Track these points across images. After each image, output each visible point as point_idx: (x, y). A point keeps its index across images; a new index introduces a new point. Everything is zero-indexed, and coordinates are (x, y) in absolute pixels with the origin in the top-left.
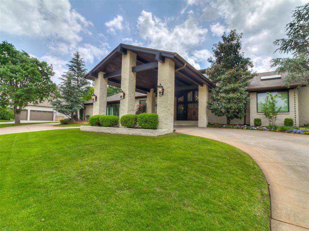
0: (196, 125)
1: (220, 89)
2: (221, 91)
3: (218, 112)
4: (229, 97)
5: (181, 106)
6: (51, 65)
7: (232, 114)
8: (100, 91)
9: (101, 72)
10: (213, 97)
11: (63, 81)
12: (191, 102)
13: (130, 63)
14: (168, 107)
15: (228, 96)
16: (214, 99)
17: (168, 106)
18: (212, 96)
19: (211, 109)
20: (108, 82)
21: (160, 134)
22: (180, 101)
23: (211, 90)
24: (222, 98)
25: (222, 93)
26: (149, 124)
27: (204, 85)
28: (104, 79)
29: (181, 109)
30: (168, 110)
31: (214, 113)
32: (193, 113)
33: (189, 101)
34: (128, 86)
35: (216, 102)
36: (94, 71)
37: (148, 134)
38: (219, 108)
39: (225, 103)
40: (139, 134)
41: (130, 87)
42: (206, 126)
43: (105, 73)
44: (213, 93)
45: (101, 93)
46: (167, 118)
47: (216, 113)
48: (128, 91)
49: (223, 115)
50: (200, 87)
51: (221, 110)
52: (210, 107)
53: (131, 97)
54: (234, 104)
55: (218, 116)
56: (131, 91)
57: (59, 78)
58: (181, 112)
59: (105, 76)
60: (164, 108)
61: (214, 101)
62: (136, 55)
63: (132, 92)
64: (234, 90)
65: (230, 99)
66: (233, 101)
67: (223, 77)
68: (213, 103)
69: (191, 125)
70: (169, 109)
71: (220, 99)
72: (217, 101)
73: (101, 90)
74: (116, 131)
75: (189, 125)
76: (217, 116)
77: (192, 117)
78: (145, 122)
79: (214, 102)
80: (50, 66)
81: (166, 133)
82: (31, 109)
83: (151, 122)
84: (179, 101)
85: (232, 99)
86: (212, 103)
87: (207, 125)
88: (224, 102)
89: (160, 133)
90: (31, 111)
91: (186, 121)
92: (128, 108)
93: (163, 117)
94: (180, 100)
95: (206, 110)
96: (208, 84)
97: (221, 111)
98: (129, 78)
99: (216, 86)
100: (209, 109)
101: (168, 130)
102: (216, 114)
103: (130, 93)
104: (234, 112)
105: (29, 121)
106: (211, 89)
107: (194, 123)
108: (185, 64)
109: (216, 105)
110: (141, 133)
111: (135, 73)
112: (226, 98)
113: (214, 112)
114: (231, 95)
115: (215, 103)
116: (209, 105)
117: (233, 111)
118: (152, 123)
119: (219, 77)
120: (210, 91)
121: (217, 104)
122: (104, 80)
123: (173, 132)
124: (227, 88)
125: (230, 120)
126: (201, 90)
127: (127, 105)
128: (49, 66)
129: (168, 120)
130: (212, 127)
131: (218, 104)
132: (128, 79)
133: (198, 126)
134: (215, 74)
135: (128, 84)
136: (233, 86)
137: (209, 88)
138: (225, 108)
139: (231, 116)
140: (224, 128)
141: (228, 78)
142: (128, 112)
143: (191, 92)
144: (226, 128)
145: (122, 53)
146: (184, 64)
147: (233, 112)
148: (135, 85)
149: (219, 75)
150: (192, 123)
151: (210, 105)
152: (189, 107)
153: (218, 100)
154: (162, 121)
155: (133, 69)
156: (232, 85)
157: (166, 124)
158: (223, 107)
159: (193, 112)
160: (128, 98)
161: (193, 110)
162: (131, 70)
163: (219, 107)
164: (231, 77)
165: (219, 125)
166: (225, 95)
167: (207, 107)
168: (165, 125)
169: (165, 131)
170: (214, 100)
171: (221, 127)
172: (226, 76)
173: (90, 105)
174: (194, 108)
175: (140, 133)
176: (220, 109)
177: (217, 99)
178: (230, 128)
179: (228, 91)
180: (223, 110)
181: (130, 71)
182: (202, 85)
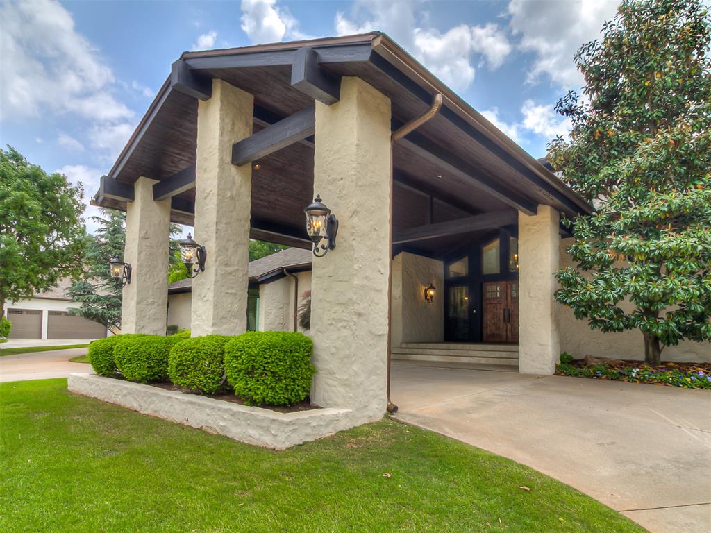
0: (513, 362)
1: (615, 217)
2: (616, 225)
3: (603, 315)
4: (660, 248)
5: (461, 292)
6: (81, 183)
7: (673, 325)
8: (140, 244)
9: (141, 178)
10: (582, 252)
11: (104, 226)
12: (494, 278)
13: (222, 129)
14: (353, 304)
15: (653, 244)
16: (584, 262)
17: (355, 297)
18: (577, 248)
19: (572, 303)
20: (172, 214)
21: (307, 435)
22: (455, 273)
23: (572, 226)
24: (622, 256)
25: (620, 233)
26: (265, 383)
27: (540, 207)
28: (153, 202)
29: (462, 300)
30: (355, 318)
31: (586, 321)
32: (502, 318)
33: (490, 272)
34: (215, 220)
35: (596, 275)
36: (115, 176)
37: (251, 432)
38: (609, 299)
39: (637, 275)
40: (223, 428)
41: (222, 226)
42: (549, 369)
43: (158, 181)
44: (581, 237)
45: (143, 254)
46: (347, 357)
47: (594, 319)
48: (214, 240)
49: (626, 327)
50: (523, 218)
51: (620, 305)
52: (568, 294)
53: (226, 265)
54: (686, 281)
55: (606, 329)
56: (228, 240)
57: (93, 218)
58: (462, 311)
59: (157, 194)
60: (337, 308)
61: (585, 269)
62: (251, 97)
63: (231, 244)
64: (680, 220)
65: (661, 259)
66: (679, 264)
67: (625, 166)
68: (583, 280)
69: (491, 361)
70: (360, 315)
71: (612, 261)
72: (601, 271)
73: (145, 243)
74: (152, 406)
75: (483, 361)
76: (598, 331)
77: (498, 328)
78: (248, 373)
79: (583, 273)
80: (77, 185)
81: (345, 425)
82: (50, 309)
83: (274, 373)
84: (452, 275)
85: (674, 257)
86: (579, 279)
87: (557, 366)
88: (635, 272)
89: (308, 430)
90: (51, 313)
91: (473, 346)
92: (216, 306)
93: (333, 350)
94: (455, 271)
95: (552, 308)
96: (557, 201)
97: (618, 312)
98: (219, 189)
99: (593, 210)
100: (565, 303)
101: (358, 409)
102: (595, 322)
103: (222, 250)
104: (682, 313)
105: (44, 342)
106: (574, 220)
107: (504, 355)
108: (439, 98)
109: (593, 286)
110: (229, 424)
111: (248, 168)
112: (641, 253)
113: (585, 314)
114: (669, 240)
115: (588, 279)
116: (565, 288)
117: (674, 308)
118: (280, 380)
119: (606, 171)
120: (566, 232)
121: (602, 283)
122: (154, 205)
123: (386, 416)
124: (648, 210)
125: (661, 345)
126: (529, 230)
127: (210, 296)
128: (73, 186)
129: (355, 367)
130: (576, 375)
131: (606, 280)
132: (215, 191)
133: (516, 368)
134: (588, 156)
135: (215, 214)
136: (677, 201)
137: (561, 218)
138: (636, 296)
139: (665, 331)
140: (632, 380)
141: (651, 169)
142: (213, 325)
143: (496, 244)
144: (641, 381)
145: (195, 93)
146: (429, 100)
147: (678, 313)
148: (247, 214)
149: (607, 159)
150: (497, 354)
151: (570, 285)
152: (489, 295)
153: (604, 264)
154: (330, 366)
155: (238, 154)
156: (674, 199)
157: (345, 384)
158: (627, 292)
159: (502, 311)
160: (214, 268)
161: (503, 306)
162: (228, 159)
163: (612, 295)
164: (667, 159)
165: (612, 367)
166: (636, 241)
167: (556, 294)
168: (342, 390)
169: (336, 419)
170: (586, 266)
171: (617, 379)
172: (643, 161)
173: (181, 295)
174: (507, 298)
175: (222, 423)
176: (616, 301)
177: (600, 259)
178: (664, 382)
179: (654, 223)
180: (629, 307)
181: (222, 160)
182: (532, 206)
